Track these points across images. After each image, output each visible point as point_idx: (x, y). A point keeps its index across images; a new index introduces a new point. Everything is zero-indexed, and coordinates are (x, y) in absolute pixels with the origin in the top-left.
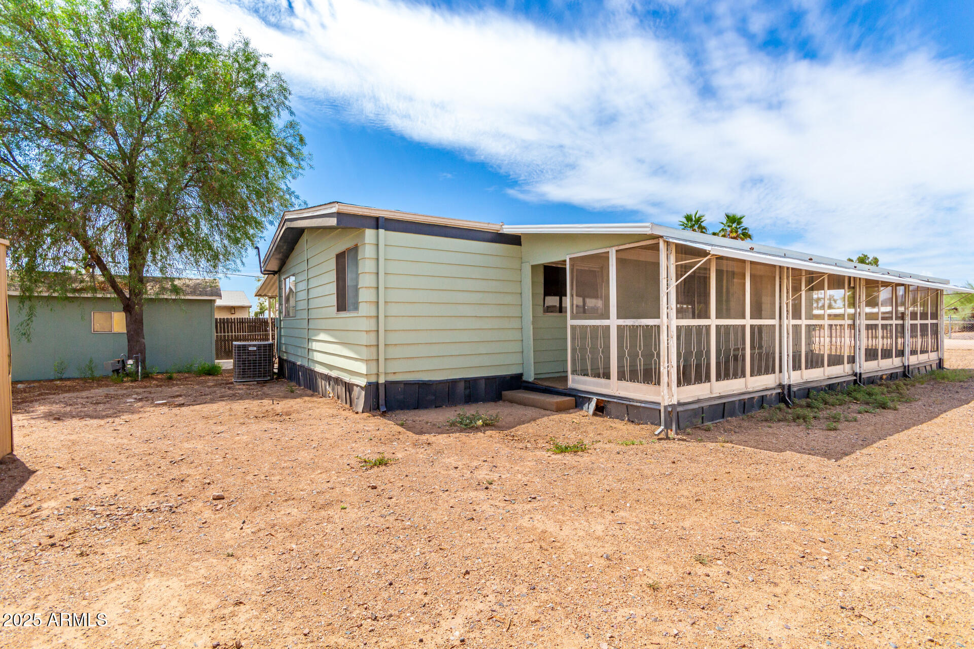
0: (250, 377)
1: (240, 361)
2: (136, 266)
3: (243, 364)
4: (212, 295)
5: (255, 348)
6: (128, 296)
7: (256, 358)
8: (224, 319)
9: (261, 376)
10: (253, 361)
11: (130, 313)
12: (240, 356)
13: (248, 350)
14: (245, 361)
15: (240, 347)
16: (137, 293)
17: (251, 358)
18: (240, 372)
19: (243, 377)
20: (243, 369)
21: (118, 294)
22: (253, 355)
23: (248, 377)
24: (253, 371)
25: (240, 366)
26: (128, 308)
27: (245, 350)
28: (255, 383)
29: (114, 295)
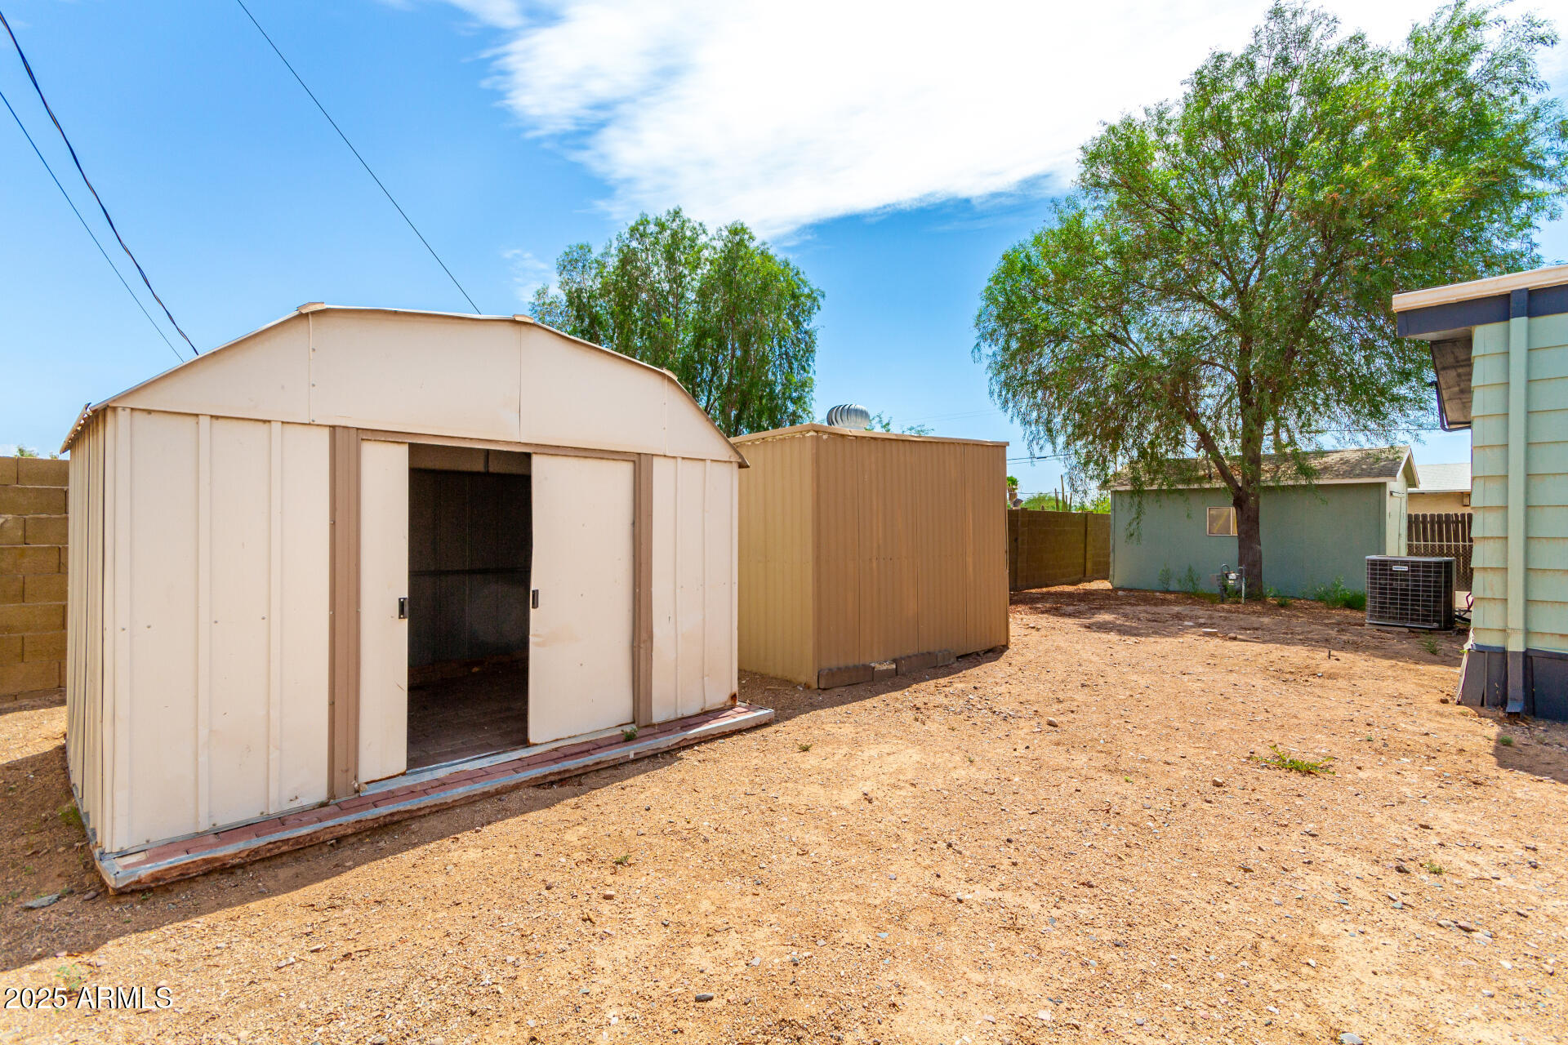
0: (1394, 618)
1: (1376, 588)
2: (1251, 441)
3: (1380, 593)
4: (1379, 475)
5: (1406, 568)
6: (1240, 485)
7: (1408, 585)
8: (1440, 516)
9: (1418, 620)
10: (1401, 590)
11: (1241, 509)
12: (1375, 579)
13: (1391, 570)
14: (1386, 589)
15: (1376, 565)
16: (1253, 478)
17: (1397, 584)
18: (1375, 607)
19: (1380, 617)
20: (1380, 603)
21: (1228, 483)
22: (1401, 580)
23: (1390, 618)
24: (1401, 609)
25: (1375, 598)
26: (1239, 503)
27: (1386, 570)
28: (1406, 630)
29: (1223, 484)
